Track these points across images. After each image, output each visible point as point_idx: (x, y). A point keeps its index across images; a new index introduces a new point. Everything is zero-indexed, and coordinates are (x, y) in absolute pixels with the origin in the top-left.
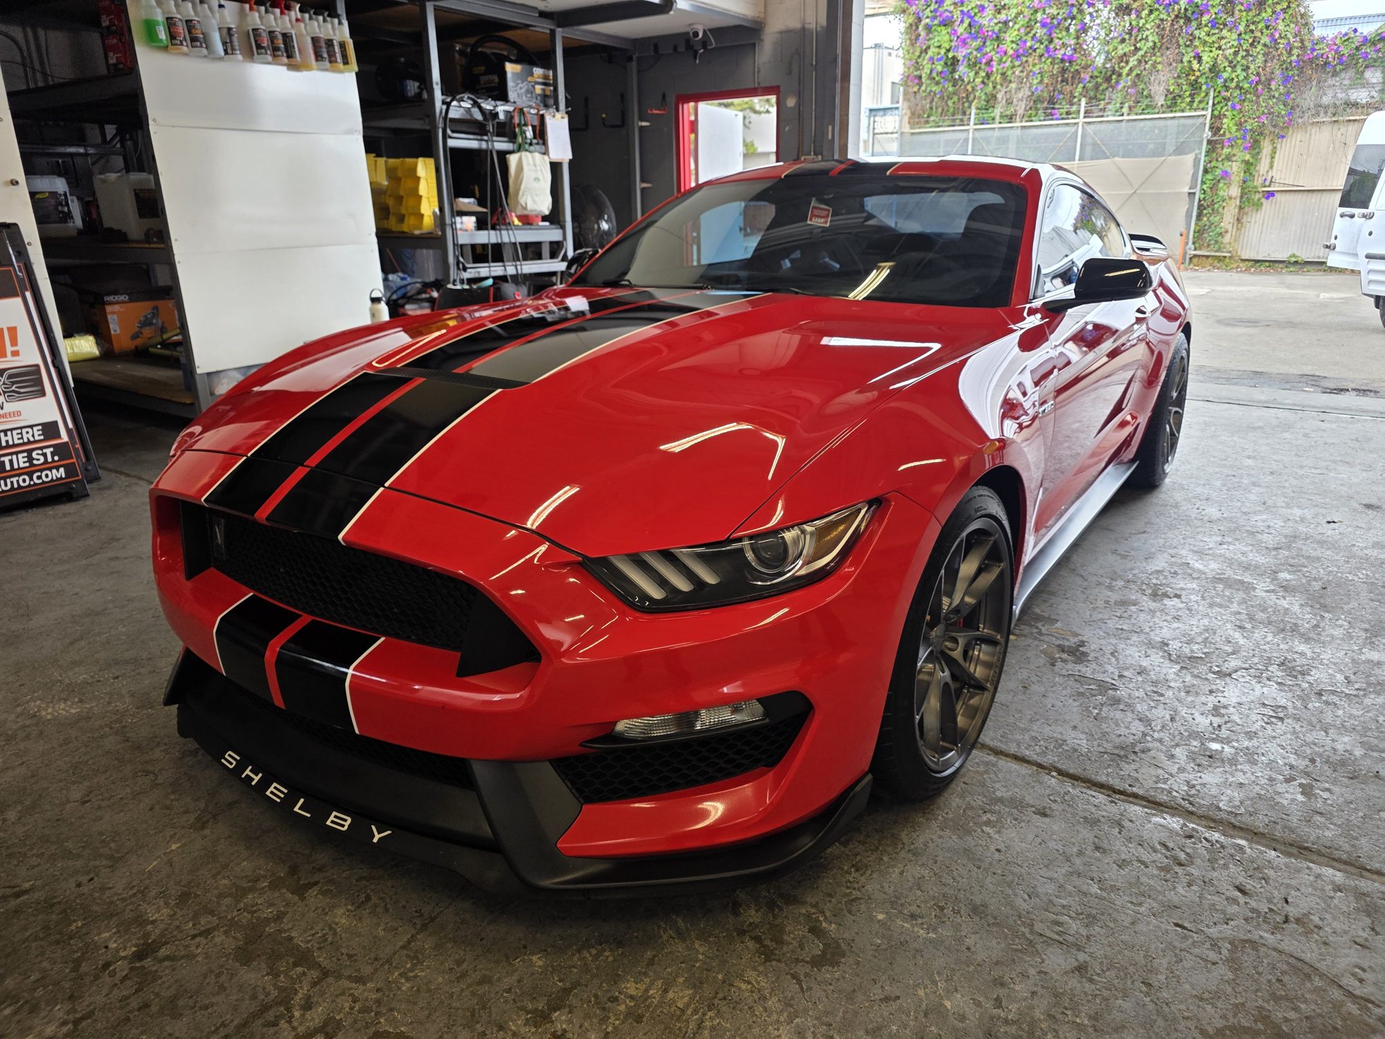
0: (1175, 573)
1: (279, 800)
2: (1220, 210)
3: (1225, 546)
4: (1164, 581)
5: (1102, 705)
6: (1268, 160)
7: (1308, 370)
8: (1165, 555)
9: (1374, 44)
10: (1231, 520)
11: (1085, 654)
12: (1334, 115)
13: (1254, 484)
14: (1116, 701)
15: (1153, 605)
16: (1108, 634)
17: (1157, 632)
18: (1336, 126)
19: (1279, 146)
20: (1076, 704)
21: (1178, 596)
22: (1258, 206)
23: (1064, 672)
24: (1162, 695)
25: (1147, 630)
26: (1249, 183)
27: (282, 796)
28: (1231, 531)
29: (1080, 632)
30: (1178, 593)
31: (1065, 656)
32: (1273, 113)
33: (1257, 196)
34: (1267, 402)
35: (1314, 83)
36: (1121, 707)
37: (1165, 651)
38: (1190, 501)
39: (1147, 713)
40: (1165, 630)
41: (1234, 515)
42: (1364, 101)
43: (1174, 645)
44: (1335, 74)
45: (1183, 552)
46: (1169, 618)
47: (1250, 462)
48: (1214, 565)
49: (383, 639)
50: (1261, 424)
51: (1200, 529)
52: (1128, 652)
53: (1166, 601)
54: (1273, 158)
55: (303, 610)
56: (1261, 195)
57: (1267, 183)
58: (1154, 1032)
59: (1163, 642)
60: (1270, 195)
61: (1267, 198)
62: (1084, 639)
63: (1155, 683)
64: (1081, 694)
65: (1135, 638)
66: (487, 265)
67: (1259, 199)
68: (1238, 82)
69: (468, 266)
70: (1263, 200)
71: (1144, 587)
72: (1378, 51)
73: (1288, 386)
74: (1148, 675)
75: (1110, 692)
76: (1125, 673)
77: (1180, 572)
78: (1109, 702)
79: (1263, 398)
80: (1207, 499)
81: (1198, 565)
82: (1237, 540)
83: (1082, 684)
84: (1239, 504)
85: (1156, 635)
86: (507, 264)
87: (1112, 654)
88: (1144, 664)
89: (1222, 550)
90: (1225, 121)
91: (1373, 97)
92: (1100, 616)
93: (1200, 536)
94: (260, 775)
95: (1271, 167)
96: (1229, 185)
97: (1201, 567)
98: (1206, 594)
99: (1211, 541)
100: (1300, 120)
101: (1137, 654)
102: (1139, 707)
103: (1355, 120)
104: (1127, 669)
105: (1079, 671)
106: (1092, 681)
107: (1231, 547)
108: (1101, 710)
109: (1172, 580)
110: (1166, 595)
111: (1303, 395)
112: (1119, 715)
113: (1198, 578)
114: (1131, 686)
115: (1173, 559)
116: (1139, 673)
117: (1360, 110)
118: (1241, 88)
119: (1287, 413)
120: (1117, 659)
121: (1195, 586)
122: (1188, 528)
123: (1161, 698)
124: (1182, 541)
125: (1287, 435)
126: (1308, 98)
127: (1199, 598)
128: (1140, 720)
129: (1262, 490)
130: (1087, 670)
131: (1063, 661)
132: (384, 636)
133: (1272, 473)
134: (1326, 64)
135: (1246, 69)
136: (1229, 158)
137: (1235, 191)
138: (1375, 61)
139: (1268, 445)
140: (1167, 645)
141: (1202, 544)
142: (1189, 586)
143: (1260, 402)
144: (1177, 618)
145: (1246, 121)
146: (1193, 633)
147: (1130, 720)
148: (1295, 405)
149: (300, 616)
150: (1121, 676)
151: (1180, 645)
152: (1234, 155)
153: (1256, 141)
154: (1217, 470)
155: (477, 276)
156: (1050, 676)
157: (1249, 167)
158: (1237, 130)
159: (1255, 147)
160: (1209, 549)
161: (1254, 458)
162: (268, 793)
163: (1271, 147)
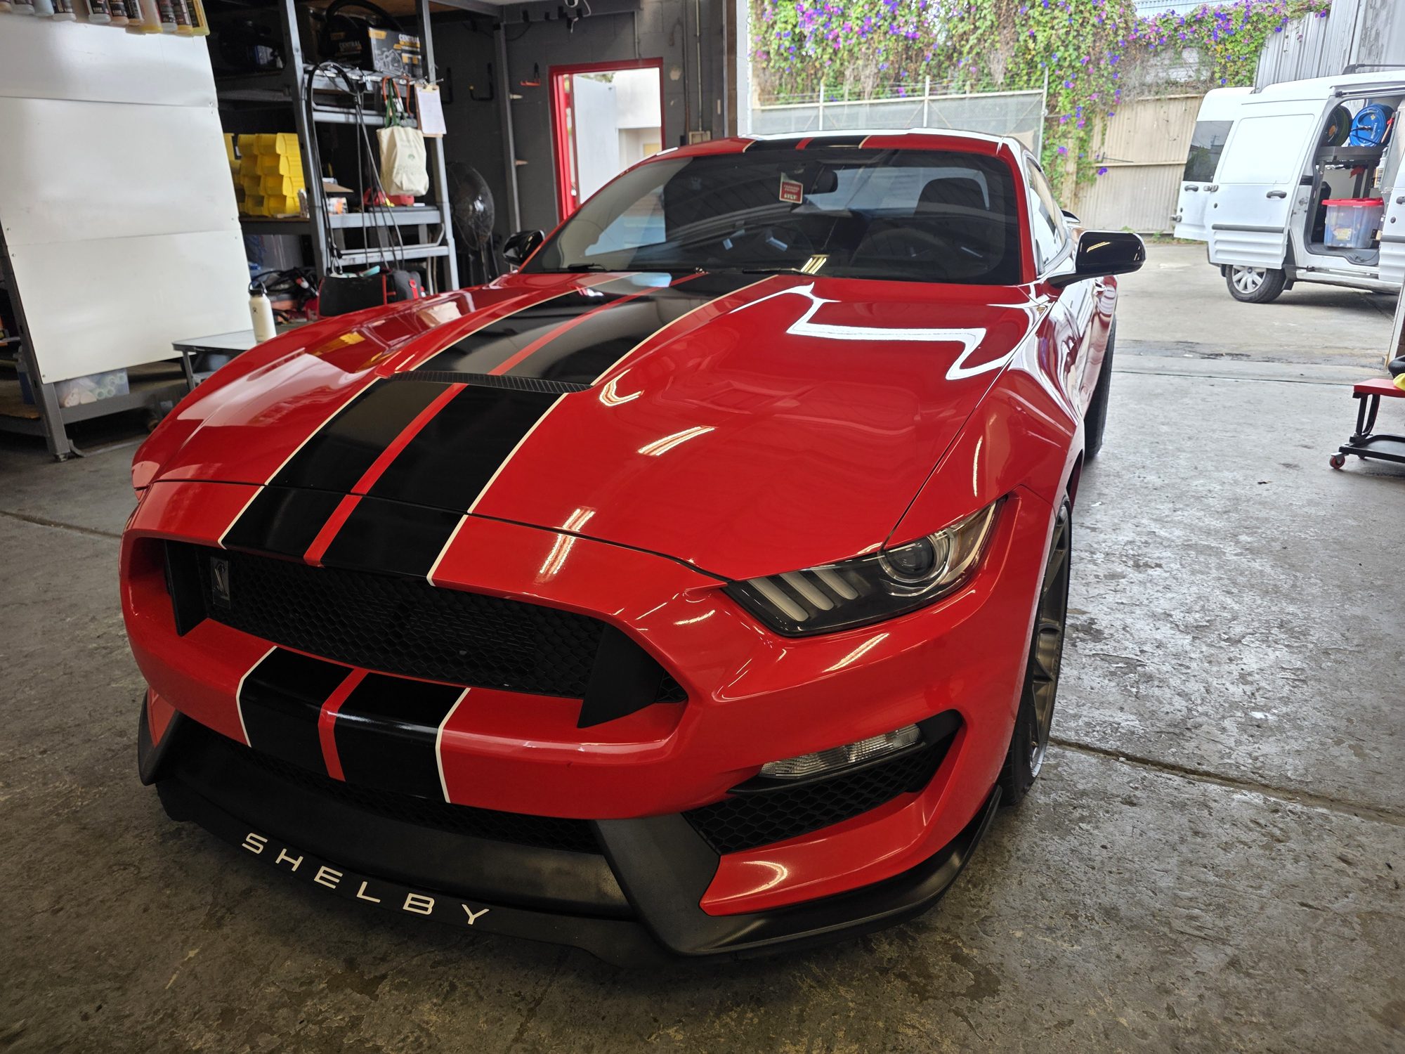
0: (1146, 542)
1: (334, 887)
2: (1059, 185)
3: (1179, 513)
4: (1140, 552)
5: (1137, 682)
6: (1100, 137)
7: (1179, 336)
8: (1130, 525)
9: (1190, 25)
10: (1173, 486)
11: (1099, 632)
12: (1157, 93)
13: (1179, 450)
14: (1149, 678)
15: (1141, 576)
16: (1112, 609)
17: (1156, 603)
18: (1159, 104)
19: (1109, 123)
20: (1113, 684)
21: (1159, 566)
22: (1092, 181)
23: (1087, 652)
24: (1188, 668)
25: (1146, 602)
26: (1084, 160)
27: (337, 881)
28: (1179, 497)
29: (1085, 609)
30: (1158, 562)
31: (1081, 635)
32: (1103, 91)
33: (1091, 172)
34: (1156, 369)
35: (1138, 63)
36: (1156, 683)
37: (1171, 622)
38: (1128, 470)
39: (1182, 687)
40: (1162, 601)
41: (1173, 481)
42: (1183, 80)
43: (1177, 615)
44: (1156, 54)
45: (1145, 521)
46: (1160, 588)
47: (1165, 428)
48: (1177, 533)
49: (467, 690)
50: (1159, 391)
51: (1150, 497)
52: (1138, 626)
53: (1150, 571)
54: (1104, 134)
55: (355, 662)
56: (1094, 171)
57: (1100, 159)
58: (1329, 1020)
59: (1165, 613)
60: (1103, 170)
61: (1101, 173)
62: (1092, 616)
63: (1176, 656)
64: (1113, 674)
65: (1138, 611)
66: (363, 250)
67: (1093, 175)
68: (1071, 61)
69: (342, 252)
70: (1097, 176)
71: (1124, 559)
72: (1194, 32)
73: (1169, 353)
74: (1167, 648)
75: (1139, 668)
76: (1145, 648)
77: (1150, 541)
78: (1142, 680)
79: (1152, 365)
80: (1143, 467)
81: (1163, 533)
82: (1187, 505)
83: (1110, 663)
84: (1173, 470)
85: (1157, 606)
86: (383, 249)
87: (1124, 629)
88: (1158, 637)
89: (1178, 516)
90: (1060, 99)
91: (1190, 76)
92: (1097, 592)
93: (1153, 504)
94: (301, 858)
95: (1103, 143)
96: (1066, 161)
97: (1167, 535)
98: (1184, 562)
99: (1165, 508)
100: (1127, 99)
101: (1147, 628)
102: (1172, 682)
103: (1175, 99)
104: (1145, 643)
105: (1102, 650)
106: (1117, 659)
107: (1186, 513)
108: (1138, 688)
109: (1146, 550)
110: (1147, 565)
111: (1185, 361)
112: (1157, 692)
113: (1169, 546)
114: (1156, 660)
115: (1139, 529)
116: (1157, 647)
117: (1179, 89)
118: (1074, 67)
119: (1177, 379)
120: (1131, 635)
121: (1169, 554)
122: (1138, 497)
123: (1189, 671)
124: (1139, 511)
125: (1186, 400)
126: (1133, 77)
127: (1178, 566)
128: (1179, 694)
129: (1189, 455)
130: (1109, 648)
131: (1082, 640)
132: (469, 686)
133: (1190, 438)
134: (1149, 44)
135: (1078, 48)
136: (1064, 135)
137: (1071, 167)
138: (1192, 41)
139: (1174, 411)
140: (1171, 616)
141: (1158, 512)
142: (1164, 554)
143: (1150, 369)
144: (1167, 588)
145: (1079, 99)
146: (1188, 601)
147: (1169, 696)
148: (1182, 371)
149: (352, 670)
150: (1142, 651)
151: (1182, 615)
152: (1069, 132)
153: (1089, 119)
154: (1140, 437)
155: (351, 263)
156: (1076, 657)
157: (1083, 144)
158: (1072, 108)
159: (1087, 124)
160: (1167, 516)
161: (1168, 424)
162: (317, 879)
163: (1101, 125)
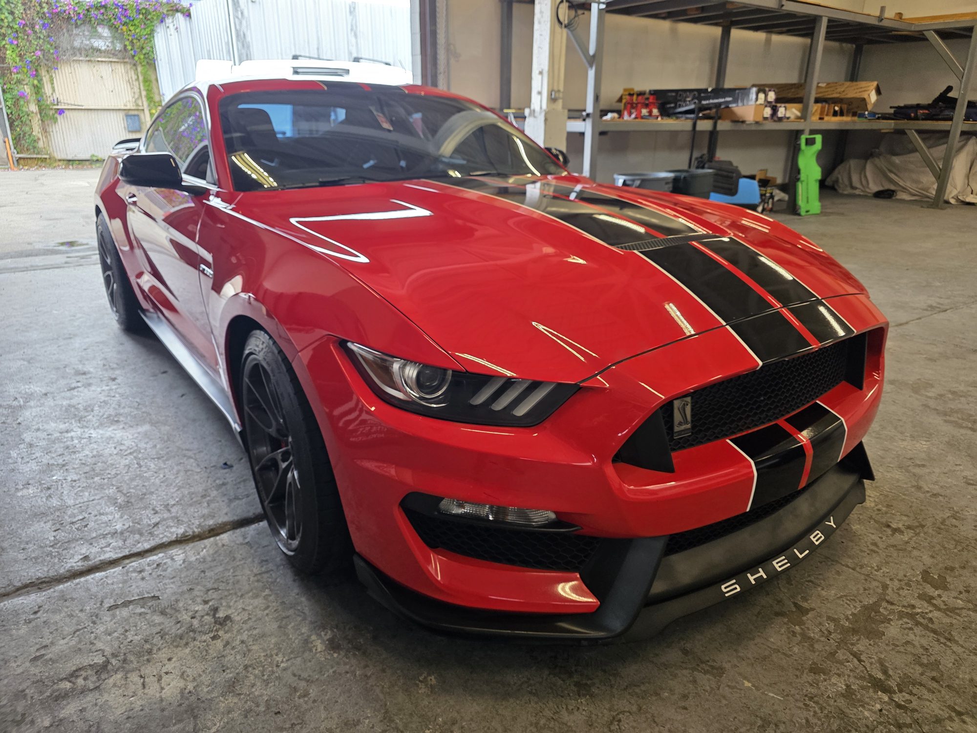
2: (28, 122)
6: (50, 86)
9: (97, 8)
12: (87, 56)
18: (90, 63)
19: (54, 75)
22: (55, 120)
26: (42, 102)
32: (43, 50)
33: (51, 113)
35: (65, 30)
42: (103, 48)
44: (77, 26)
54: (52, 84)
56: (54, 112)
57: (56, 103)
60: (61, 112)
61: (60, 114)
67: (53, 115)
68: (8, 22)
70: (57, 115)
72: (103, 14)
90: (8, 52)
91: (108, 46)
95: (54, 91)
96: (28, 102)
100: (64, 58)
103: (102, 61)
117: (103, 54)
118: (12, 28)
126: (64, 40)
134: (69, 18)
135: (12, 13)
136: (19, 82)
137: (33, 108)
138: (103, 21)
145: (24, 54)
152: (24, 80)
153: (36, 70)
157: (37, 89)
158: (20, 60)
159: (36, 75)
163: (48, 76)
